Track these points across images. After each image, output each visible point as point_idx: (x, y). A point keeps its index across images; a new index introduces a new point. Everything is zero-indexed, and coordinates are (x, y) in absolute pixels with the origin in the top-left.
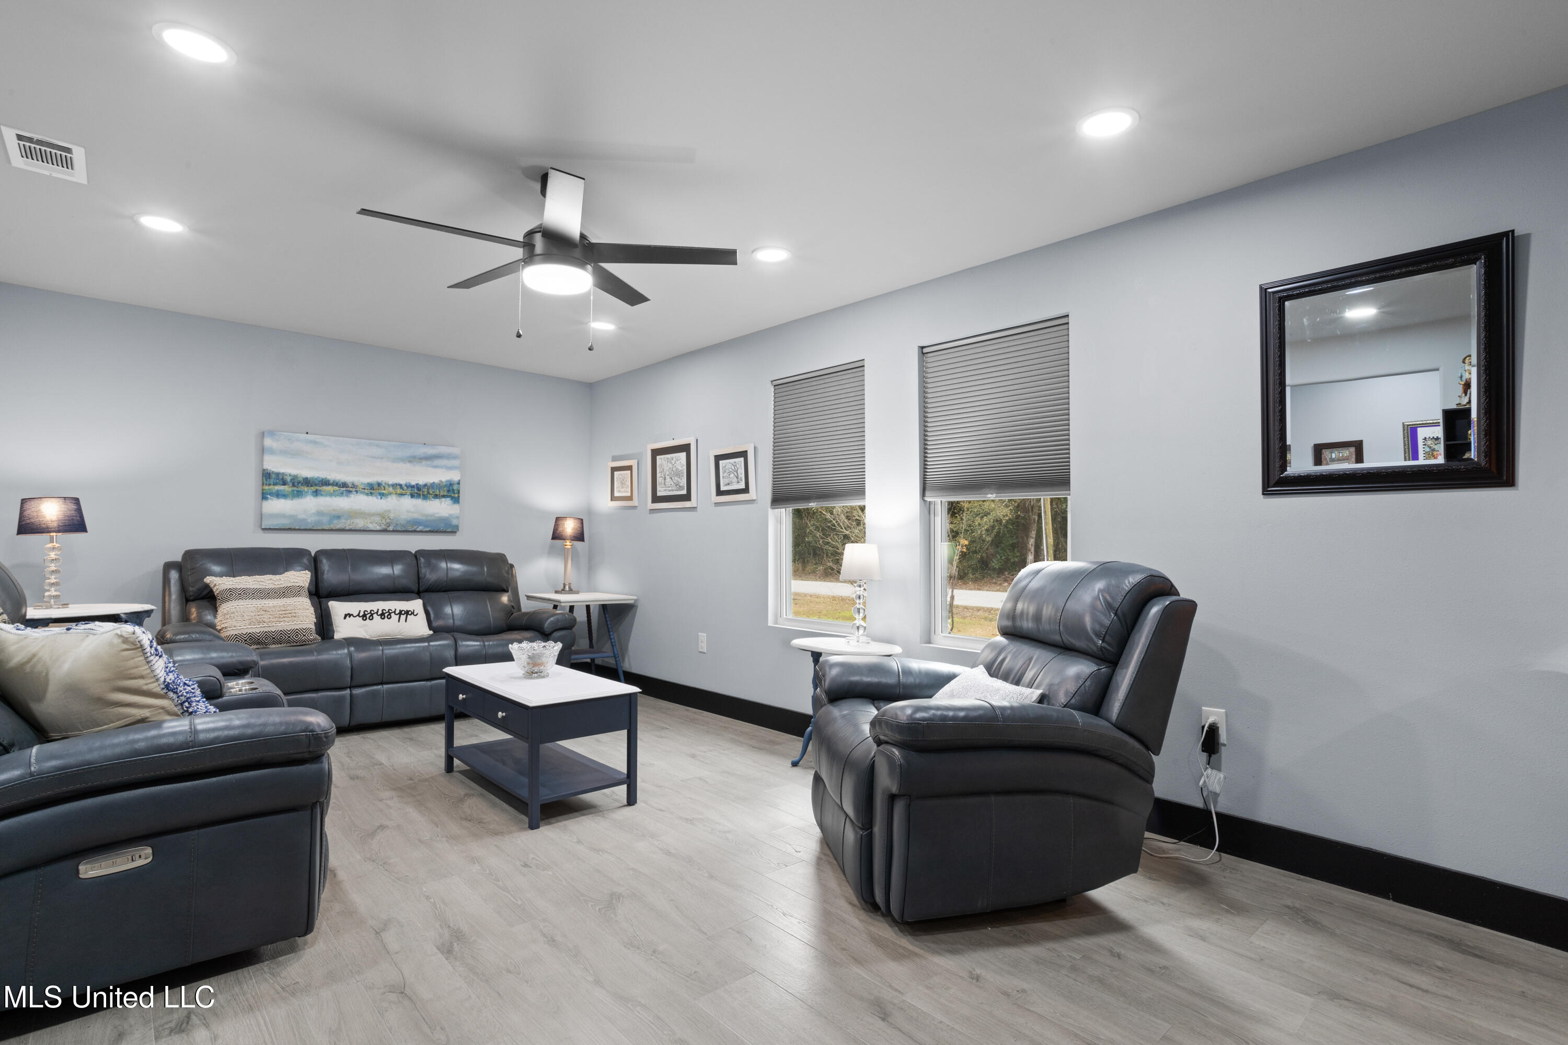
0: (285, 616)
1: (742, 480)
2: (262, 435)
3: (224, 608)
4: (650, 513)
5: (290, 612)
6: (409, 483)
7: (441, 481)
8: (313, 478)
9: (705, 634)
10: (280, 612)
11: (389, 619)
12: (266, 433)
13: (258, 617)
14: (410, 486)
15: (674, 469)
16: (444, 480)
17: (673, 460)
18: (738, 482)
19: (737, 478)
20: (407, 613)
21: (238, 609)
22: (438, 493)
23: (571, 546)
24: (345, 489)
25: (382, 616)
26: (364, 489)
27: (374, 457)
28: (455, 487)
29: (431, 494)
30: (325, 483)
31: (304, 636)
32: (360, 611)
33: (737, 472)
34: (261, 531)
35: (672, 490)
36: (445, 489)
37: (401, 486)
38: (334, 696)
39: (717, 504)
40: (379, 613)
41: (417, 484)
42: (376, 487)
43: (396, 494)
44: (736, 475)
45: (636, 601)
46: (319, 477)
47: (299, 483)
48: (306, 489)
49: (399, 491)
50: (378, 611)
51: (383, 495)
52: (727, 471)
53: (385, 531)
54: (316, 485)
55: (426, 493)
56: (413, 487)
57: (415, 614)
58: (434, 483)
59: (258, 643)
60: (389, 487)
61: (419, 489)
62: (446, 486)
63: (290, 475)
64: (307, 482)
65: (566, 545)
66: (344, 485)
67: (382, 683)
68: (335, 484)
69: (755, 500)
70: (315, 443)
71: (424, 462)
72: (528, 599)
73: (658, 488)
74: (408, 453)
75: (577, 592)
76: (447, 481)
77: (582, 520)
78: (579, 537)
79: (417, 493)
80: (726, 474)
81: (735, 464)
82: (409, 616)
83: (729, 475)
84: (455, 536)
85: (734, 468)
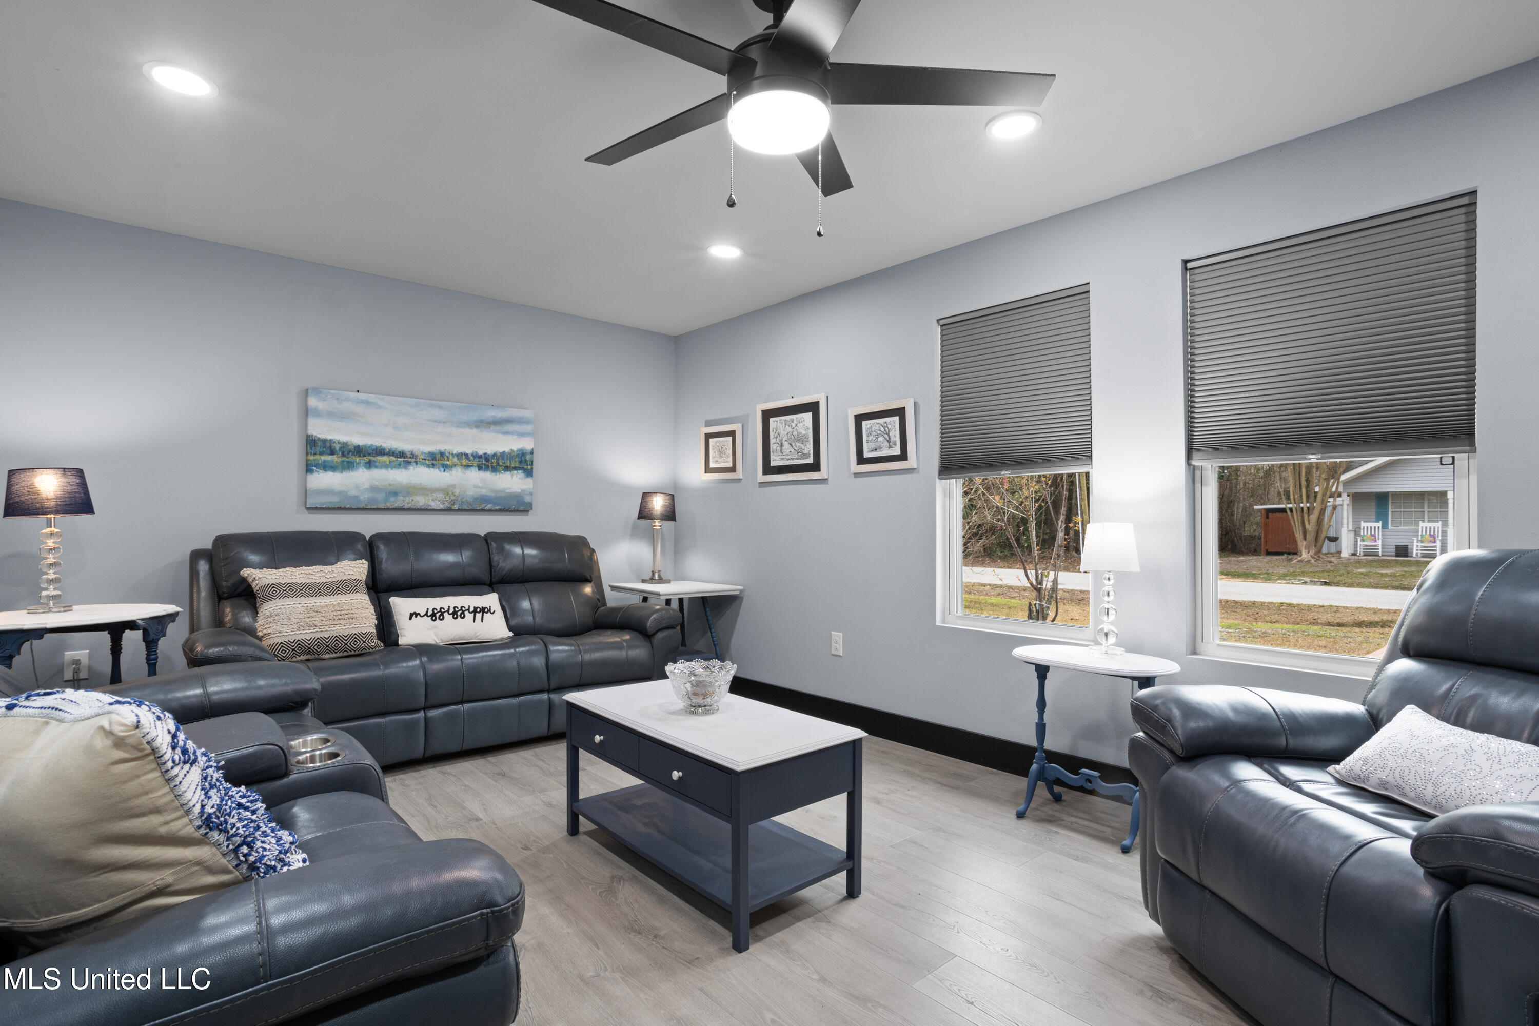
0: (340, 617)
1: (895, 444)
2: (306, 393)
3: (267, 609)
4: (760, 487)
5: (346, 612)
6: (476, 452)
7: (512, 450)
8: (365, 446)
9: (841, 634)
10: (335, 613)
11: (463, 618)
12: (310, 391)
13: (308, 620)
14: (476, 456)
15: (795, 433)
16: (515, 449)
17: (793, 422)
18: (890, 447)
19: (889, 441)
20: (483, 610)
21: (283, 610)
22: (509, 465)
23: (660, 526)
24: (402, 459)
25: (454, 614)
26: (425, 459)
27: (435, 421)
28: (528, 457)
29: (501, 466)
30: (380, 452)
31: (364, 642)
32: (428, 609)
33: (888, 435)
34: (306, 511)
35: (793, 459)
36: (517, 459)
37: (466, 455)
38: (405, 720)
39: (857, 475)
40: (451, 611)
41: (485, 454)
42: (438, 457)
43: (462, 465)
44: (887, 437)
45: (741, 591)
46: (372, 445)
47: (350, 451)
48: (358, 459)
49: (465, 462)
50: (449, 609)
51: (447, 467)
52: (874, 434)
53: (449, 510)
54: (369, 454)
55: (495, 464)
56: (480, 457)
57: (492, 611)
58: (504, 452)
59: (309, 653)
60: (453, 457)
61: (487, 460)
62: (517, 456)
63: (339, 443)
64: (359, 451)
65: (654, 526)
66: (402, 454)
67: (462, 702)
68: (391, 453)
69: (915, 469)
70: (368, 403)
71: (492, 427)
72: (612, 590)
73: (772, 457)
74: (475, 416)
75: (668, 582)
76: (519, 450)
77: (673, 495)
78: (670, 515)
79: (485, 465)
80: (871, 438)
81: (885, 425)
82: (485, 614)
83: (877, 438)
84: (528, 515)
85: (885, 430)
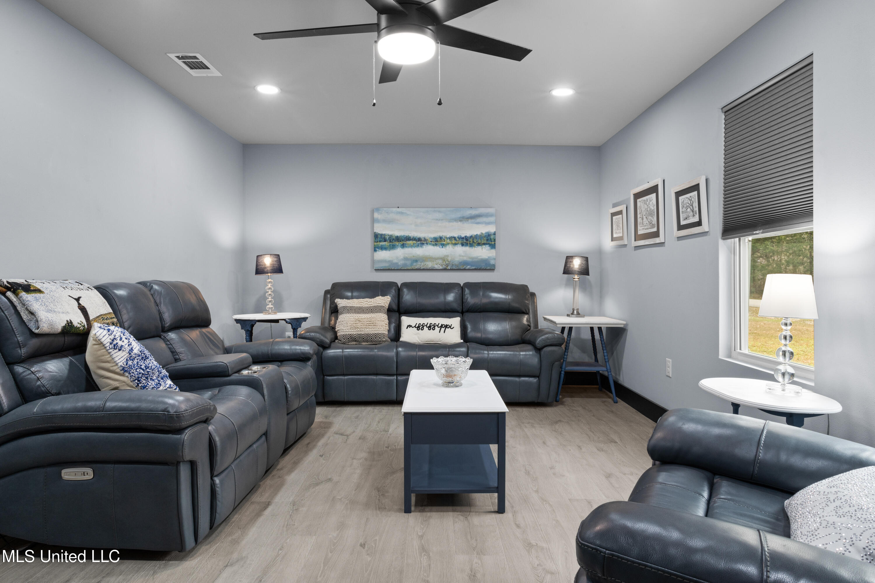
0: (370, 324)
1: (696, 213)
2: (373, 212)
3: (341, 317)
4: (635, 250)
5: (373, 322)
6: (460, 236)
7: (482, 233)
8: (401, 236)
9: (671, 360)
10: (368, 322)
11: (433, 330)
12: (375, 210)
13: (354, 325)
14: (461, 238)
15: (649, 209)
16: (484, 232)
17: (647, 201)
18: (694, 216)
19: (693, 211)
20: (446, 326)
21: (345, 319)
22: (480, 242)
23: (578, 279)
24: (420, 242)
25: (429, 328)
26: (432, 241)
27: (437, 220)
28: (492, 237)
29: (475, 243)
30: (408, 239)
31: (380, 338)
32: (417, 324)
33: (692, 206)
34: (374, 271)
35: (648, 229)
36: (485, 238)
37: (455, 238)
38: (386, 379)
39: (679, 238)
40: (428, 326)
41: (466, 236)
42: (439, 240)
43: (452, 244)
44: (692, 208)
45: (626, 325)
46: (404, 235)
47: (393, 239)
48: (397, 243)
49: (454, 242)
50: (427, 324)
51: (443, 245)
52: (685, 206)
53: (445, 270)
54: (403, 240)
55: (472, 242)
56: (463, 238)
57: (452, 327)
58: (477, 234)
59: (356, 341)
60: (447, 239)
61: (467, 240)
62: (485, 236)
63: (388, 235)
64: (398, 239)
65: (574, 278)
66: (419, 239)
68: (414, 239)
69: (708, 232)
70: (402, 213)
71: (470, 221)
72: (544, 320)
73: (639, 228)
74: (459, 215)
75: (583, 316)
76: (486, 233)
77: (587, 258)
78: (585, 271)
79: (465, 243)
80: (684, 209)
81: (691, 198)
82: (447, 329)
83: (687, 209)
84: (494, 272)
85: (691, 203)
